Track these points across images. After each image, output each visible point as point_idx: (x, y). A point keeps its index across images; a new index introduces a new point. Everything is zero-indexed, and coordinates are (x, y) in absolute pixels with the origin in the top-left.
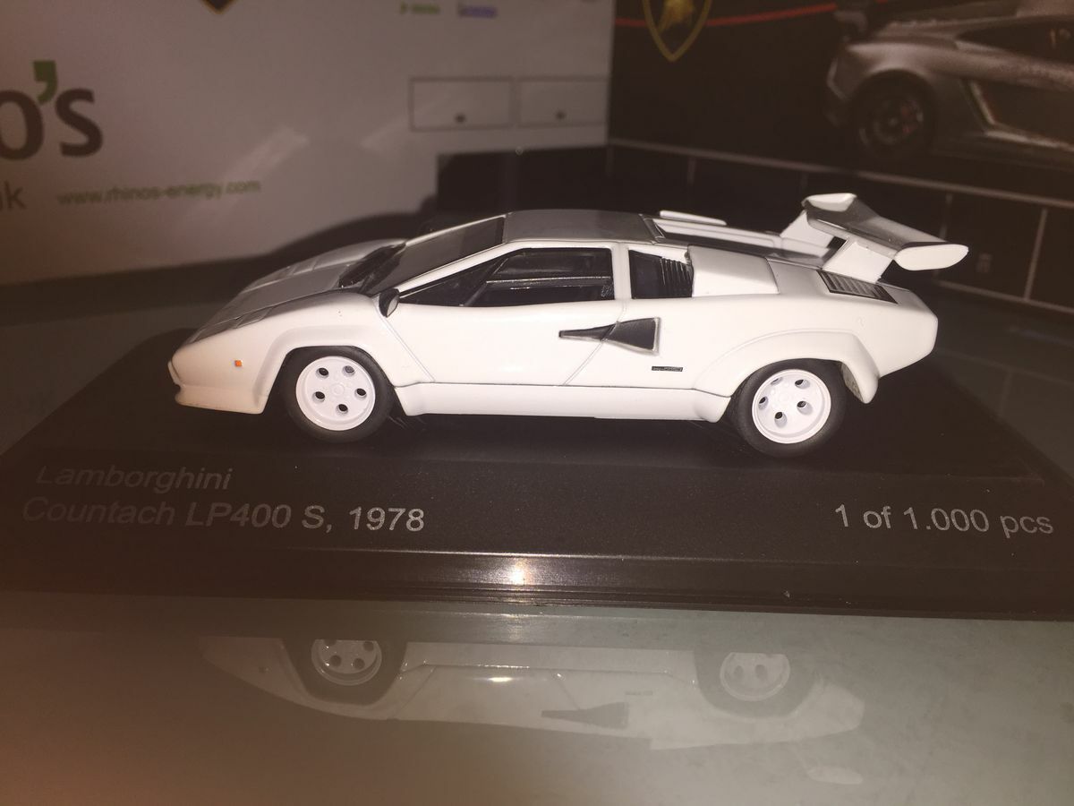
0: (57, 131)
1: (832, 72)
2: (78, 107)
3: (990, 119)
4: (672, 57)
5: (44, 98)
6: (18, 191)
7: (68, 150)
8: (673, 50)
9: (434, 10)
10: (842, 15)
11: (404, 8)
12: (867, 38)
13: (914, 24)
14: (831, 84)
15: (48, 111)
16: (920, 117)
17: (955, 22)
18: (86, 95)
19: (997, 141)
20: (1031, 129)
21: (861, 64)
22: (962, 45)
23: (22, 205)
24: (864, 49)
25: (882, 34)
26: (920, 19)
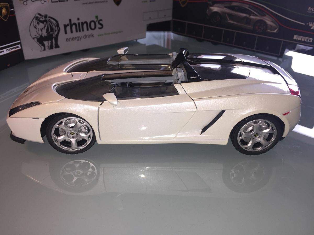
0: (98, 26)
1: (207, 11)
2: (101, 22)
3: (228, 19)
4: (183, 6)
5: (97, 21)
6: (93, 34)
7: (99, 28)
8: (183, 5)
9: (146, 1)
10: (208, 2)
11: (142, 2)
12: (212, 6)
13: (218, 5)
14: (207, 13)
15: (97, 23)
16: (219, 18)
17: (224, 5)
18: (101, 20)
19: (230, 23)
20: (234, 21)
21: (211, 10)
22: (225, 9)
23: (94, 37)
24: (212, 8)
25: (214, 6)
26: (219, 4)
